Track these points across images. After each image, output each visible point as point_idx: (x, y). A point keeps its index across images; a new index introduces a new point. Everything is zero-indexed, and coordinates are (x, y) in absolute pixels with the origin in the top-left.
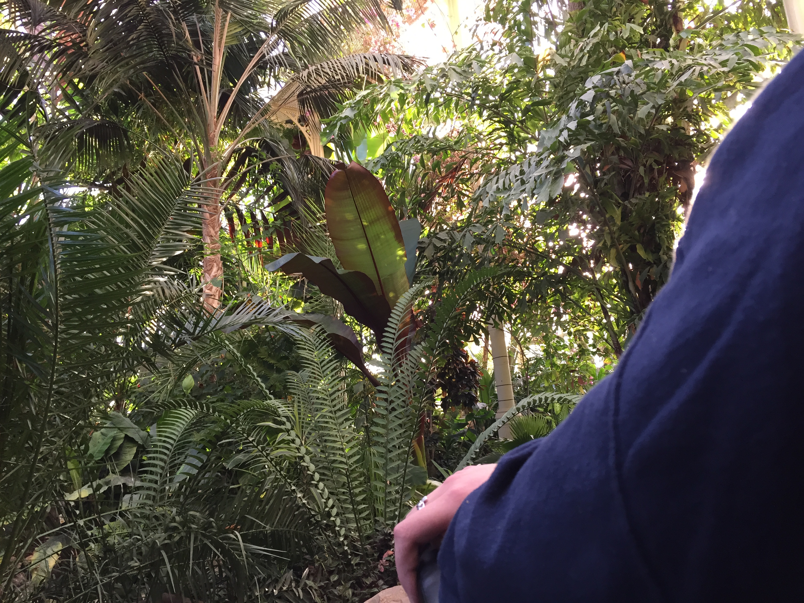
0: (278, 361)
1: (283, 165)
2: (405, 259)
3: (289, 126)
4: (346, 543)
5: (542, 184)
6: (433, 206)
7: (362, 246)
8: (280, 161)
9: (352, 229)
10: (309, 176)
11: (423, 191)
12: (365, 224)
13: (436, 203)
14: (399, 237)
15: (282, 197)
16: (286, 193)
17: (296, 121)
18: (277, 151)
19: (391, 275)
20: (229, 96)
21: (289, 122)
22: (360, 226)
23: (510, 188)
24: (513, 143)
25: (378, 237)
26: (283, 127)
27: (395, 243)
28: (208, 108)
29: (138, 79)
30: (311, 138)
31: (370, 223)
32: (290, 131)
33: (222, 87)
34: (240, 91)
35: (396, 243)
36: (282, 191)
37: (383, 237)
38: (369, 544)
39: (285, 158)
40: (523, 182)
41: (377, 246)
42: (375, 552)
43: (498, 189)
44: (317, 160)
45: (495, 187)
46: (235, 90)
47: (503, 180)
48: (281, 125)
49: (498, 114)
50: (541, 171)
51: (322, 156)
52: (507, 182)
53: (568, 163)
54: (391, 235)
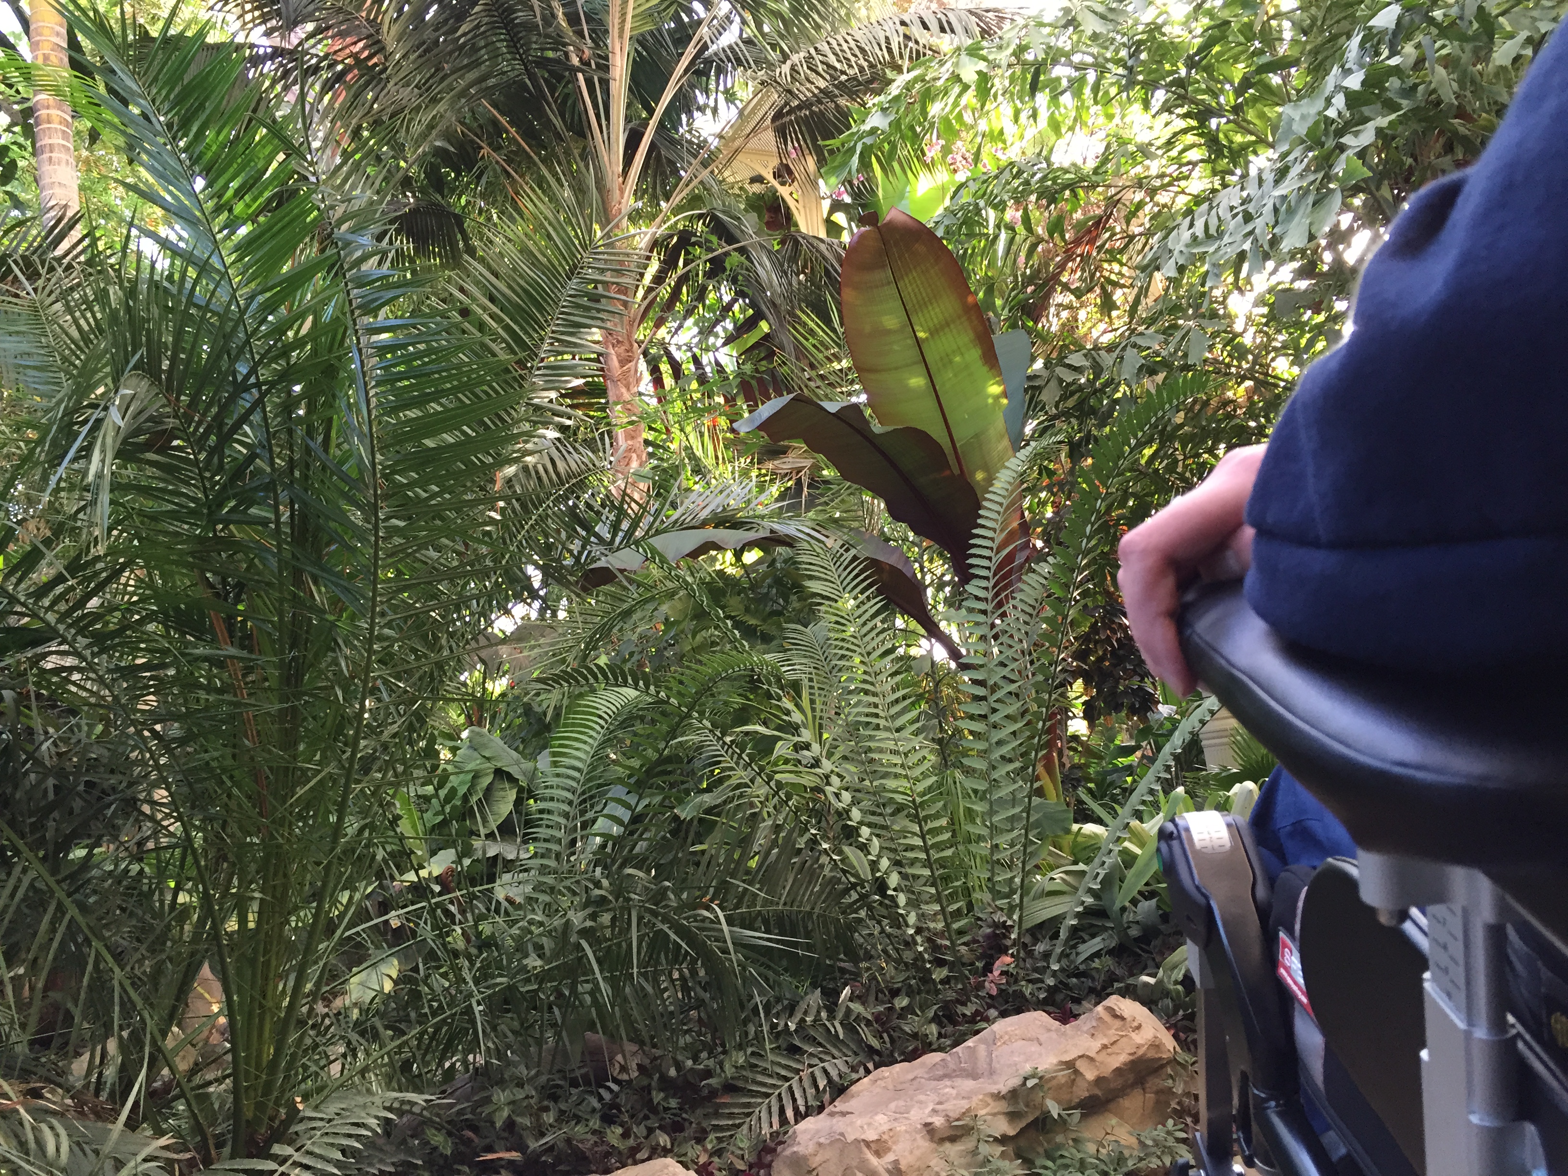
0: (764, 620)
1: (748, 258)
2: (1005, 401)
3: (757, 188)
4: (919, 939)
5: (1291, 212)
6: (1052, 310)
7: (917, 381)
8: (742, 251)
9: (896, 347)
10: (802, 277)
11: (1029, 280)
12: (921, 335)
13: (1059, 305)
14: (990, 358)
15: (750, 324)
16: (759, 316)
17: (769, 177)
18: (737, 233)
19: (977, 436)
20: (643, 134)
21: (758, 179)
22: (911, 342)
23: (1220, 234)
24: (1217, 157)
25: (946, 360)
26: (746, 191)
27: (982, 370)
28: (606, 158)
29: (475, 119)
30: (800, 206)
31: (931, 334)
32: (759, 197)
33: (628, 119)
34: (661, 124)
35: (985, 369)
36: (751, 311)
37: (958, 359)
38: (964, 944)
39: (752, 245)
40: (1248, 218)
41: (946, 379)
42: (978, 959)
43: (1194, 238)
44: (816, 243)
45: (1186, 235)
46: (653, 123)
47: (1203, 220)
48: (741, 188)
49: (1183, 99)
50: (1289, 186)
51: (822, 234)
52: (1213, 223)
53: (1348, 159)
54: (974, 354)
